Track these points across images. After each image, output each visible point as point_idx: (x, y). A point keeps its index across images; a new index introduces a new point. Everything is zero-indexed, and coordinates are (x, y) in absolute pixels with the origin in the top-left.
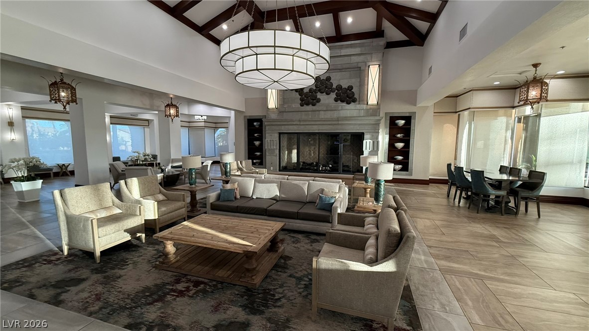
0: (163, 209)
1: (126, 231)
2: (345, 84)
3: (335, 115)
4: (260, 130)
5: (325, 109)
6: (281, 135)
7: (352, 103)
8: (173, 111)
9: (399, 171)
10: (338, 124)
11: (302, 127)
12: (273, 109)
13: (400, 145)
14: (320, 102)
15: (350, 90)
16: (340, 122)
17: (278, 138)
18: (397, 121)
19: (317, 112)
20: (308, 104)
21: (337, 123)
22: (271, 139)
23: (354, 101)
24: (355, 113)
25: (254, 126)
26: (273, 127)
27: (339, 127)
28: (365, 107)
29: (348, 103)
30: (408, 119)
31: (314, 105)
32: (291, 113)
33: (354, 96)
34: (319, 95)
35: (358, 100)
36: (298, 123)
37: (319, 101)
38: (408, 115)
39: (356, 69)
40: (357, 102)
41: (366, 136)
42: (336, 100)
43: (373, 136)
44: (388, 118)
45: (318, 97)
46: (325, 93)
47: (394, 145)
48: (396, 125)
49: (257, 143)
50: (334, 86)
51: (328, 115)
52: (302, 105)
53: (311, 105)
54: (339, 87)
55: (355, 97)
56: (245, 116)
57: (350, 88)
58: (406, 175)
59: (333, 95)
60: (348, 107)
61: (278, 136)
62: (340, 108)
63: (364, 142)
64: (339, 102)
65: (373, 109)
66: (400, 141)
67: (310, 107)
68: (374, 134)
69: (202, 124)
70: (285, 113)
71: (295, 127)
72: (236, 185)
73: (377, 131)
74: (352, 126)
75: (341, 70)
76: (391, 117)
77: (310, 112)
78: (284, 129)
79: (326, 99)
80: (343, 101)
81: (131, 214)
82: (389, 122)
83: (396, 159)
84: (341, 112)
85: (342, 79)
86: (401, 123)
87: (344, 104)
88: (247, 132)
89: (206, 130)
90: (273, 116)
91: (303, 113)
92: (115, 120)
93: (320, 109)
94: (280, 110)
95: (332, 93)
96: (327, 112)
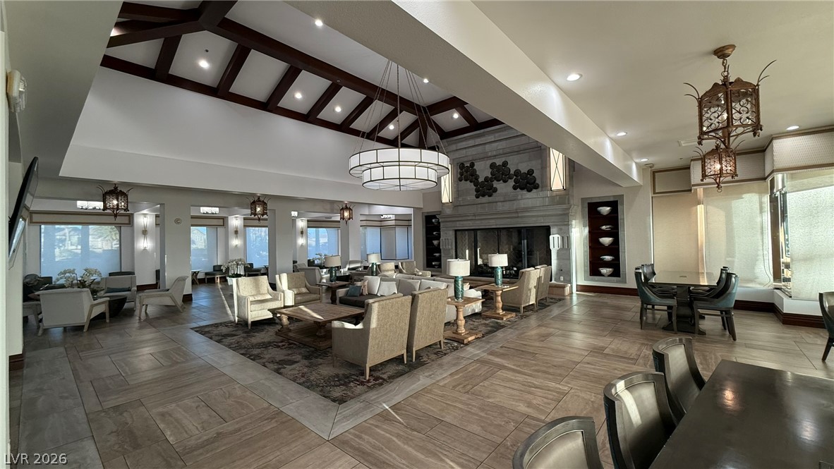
0: (299, 298)
1: (269, 310)
2: (524, 168)
3: (515, 205)
4: (437, 228)
5: (502, 200)
6: (458, 233)
7: (534, 191)
8: (346, 214)
9: (610, 276)
10: (518, 217)
11: (477, 222)
12: (447, 203)
13: (606, 241)
14: (498, 192)
15: (531, 175)
16: (520, 215)
17: (454, 236)
18: (600, 209)
19: (494, 204)
20: (483, 196)
21: (516, 215)
22: (447, 238)
23: (536, 187)
24: (538, 203)
25: (433, 223)
26: (448, 224)
27: (519, 220)
28: (549, 193)
29: (529, 191)
30: (614, 205)
31: (490, 196)
32: (467, 207)
33: (535, 181)
34: (496, 184)
35: (540, 185)
36: (474, 218)
37: (495, 190)
38: (612, 199)
39: (536, 149)
40: (540, 189)
41: (552, 230)
42: (515, 188)
43: (561, 229)
44: (587, 205)
45: (494, 186)
46: (501, 181)
47: (599, 241)
48: (599, 213)
49: (435, 242)
50: (512, 172)
51: (506, 206)
52: (477, 197)
53: (487, 196)
54: (517, 173)
55: (537, 182)
56: (423, 213)
57: (531, 172)
58: (617, 282)
59: (511, 183)
60: (529, 195)
61: (454, 233)
62: (519, 197)
63: (551, 237)
64: (518, 190)
65: (560, 196)
66: (606, 234)
67: (486, 199)
68: (563, 227)
69: (393, 223)
70: (459, 207)
71: (469, 222)
72: (366, 283)
73: (566, 223)
74: (534, 219)
75: (518, 152)
76: (590, 205)
77: (487, 205)
78: (460, 226)
79: (504, 188)
80: (522, 189)
81: (275, 299)
82: (587, 210)
83: (602, 259)
84: (522, 202)
85: (521, 162)
86: (605, 210)
87: (525, 192)
88: (425, 230)
89: (398, 229)
90: (448, 211)
91: (479, 206)
92: (312, 224)
93: (497, 200)
94: (455, 204)
95: (509, 180)
96: (505, 203)
